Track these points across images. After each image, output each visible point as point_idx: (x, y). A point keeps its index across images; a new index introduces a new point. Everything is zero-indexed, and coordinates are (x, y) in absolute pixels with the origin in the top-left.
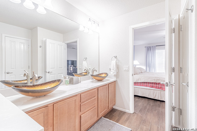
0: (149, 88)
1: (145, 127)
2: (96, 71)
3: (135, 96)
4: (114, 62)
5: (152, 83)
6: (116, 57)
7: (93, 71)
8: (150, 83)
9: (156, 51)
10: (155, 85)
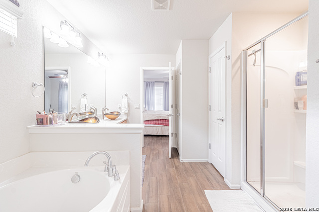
0: (152, 125)
1: (155, 152)
2: (108, 110)
3: (145, 136)
4: (125, 100)
5: (155, 120)
6: (126, 95)
7: (103, 110)
8: (154, 120)
9: (155, 87)
10: (158, 122)
